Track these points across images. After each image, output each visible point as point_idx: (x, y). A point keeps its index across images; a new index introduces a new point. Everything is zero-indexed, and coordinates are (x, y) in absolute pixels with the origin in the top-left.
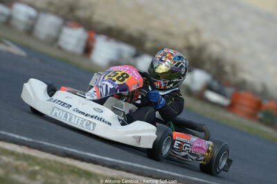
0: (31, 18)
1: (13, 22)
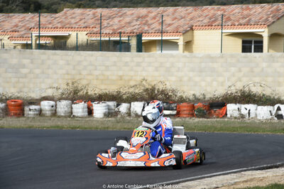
0: (52, 106)
1: (43, 112)
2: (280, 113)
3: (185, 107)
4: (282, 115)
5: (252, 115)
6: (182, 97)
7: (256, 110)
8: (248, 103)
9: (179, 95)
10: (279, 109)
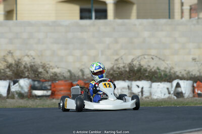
2: (179, 90)
3: (62, 86)
4: (181, 93)
5: (146, 94)
6: (55, 74)
7: (151, 87)
8: (139, 79)
9: (52, 71)
10: (178, 85)
